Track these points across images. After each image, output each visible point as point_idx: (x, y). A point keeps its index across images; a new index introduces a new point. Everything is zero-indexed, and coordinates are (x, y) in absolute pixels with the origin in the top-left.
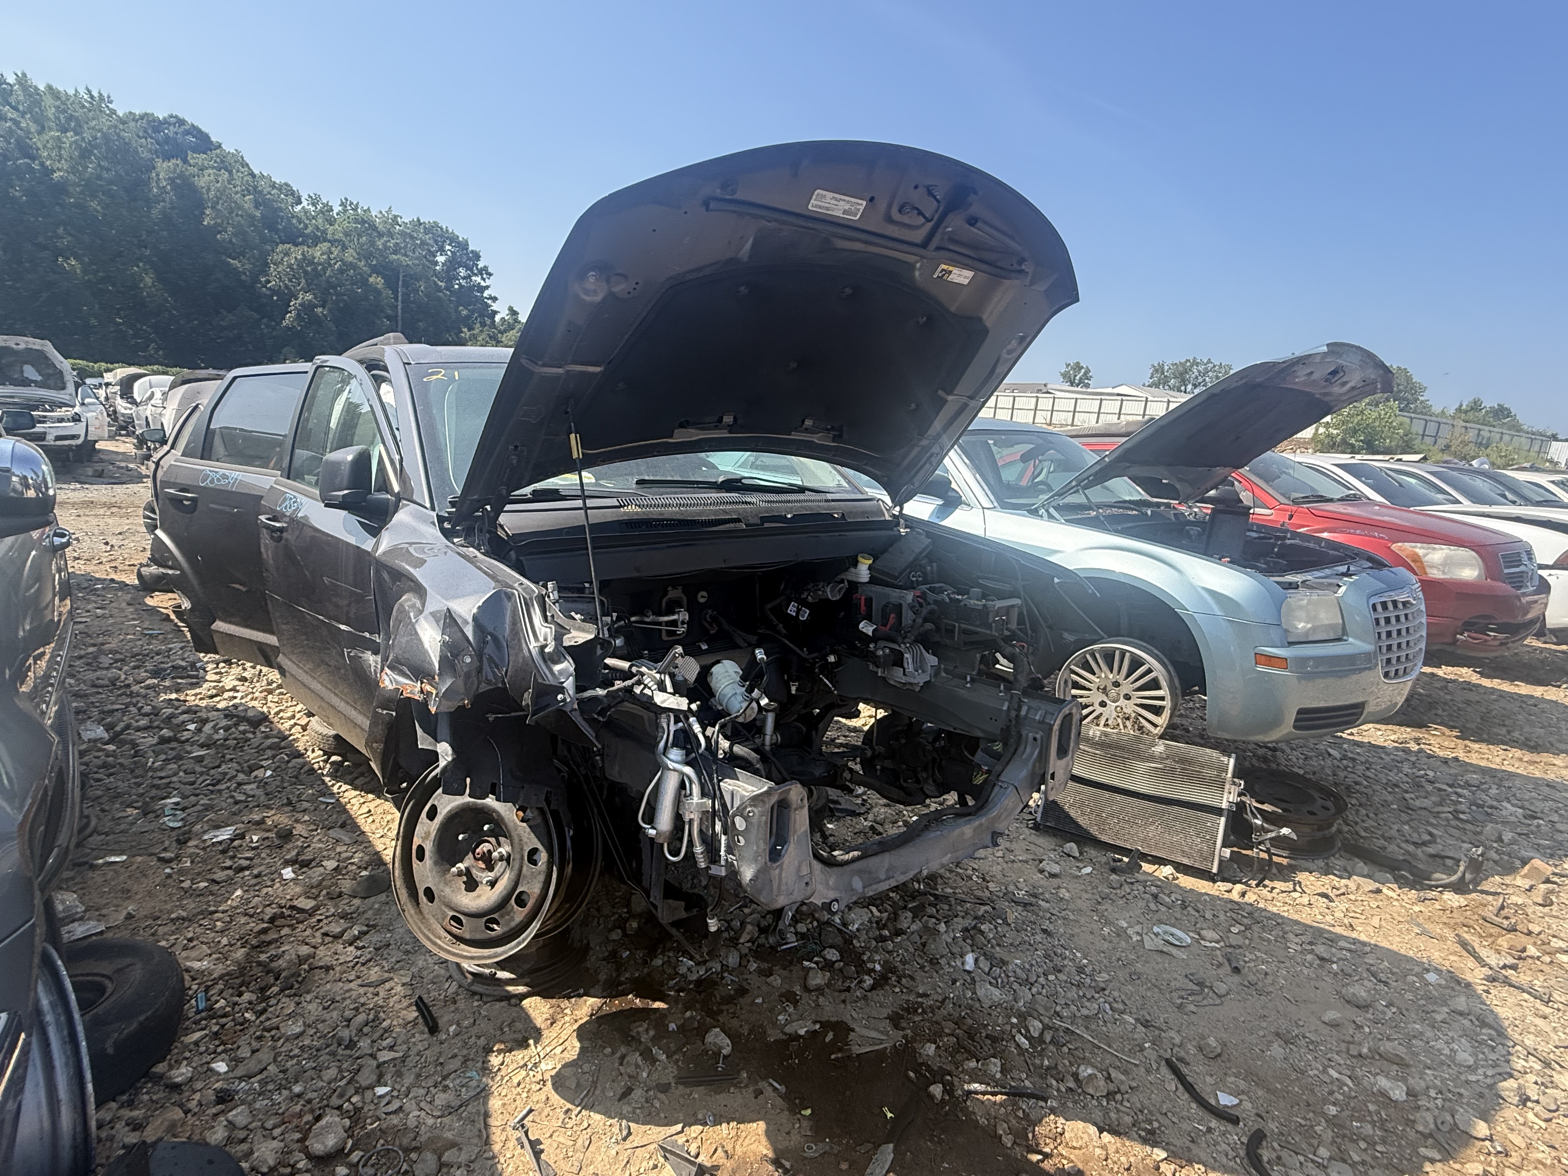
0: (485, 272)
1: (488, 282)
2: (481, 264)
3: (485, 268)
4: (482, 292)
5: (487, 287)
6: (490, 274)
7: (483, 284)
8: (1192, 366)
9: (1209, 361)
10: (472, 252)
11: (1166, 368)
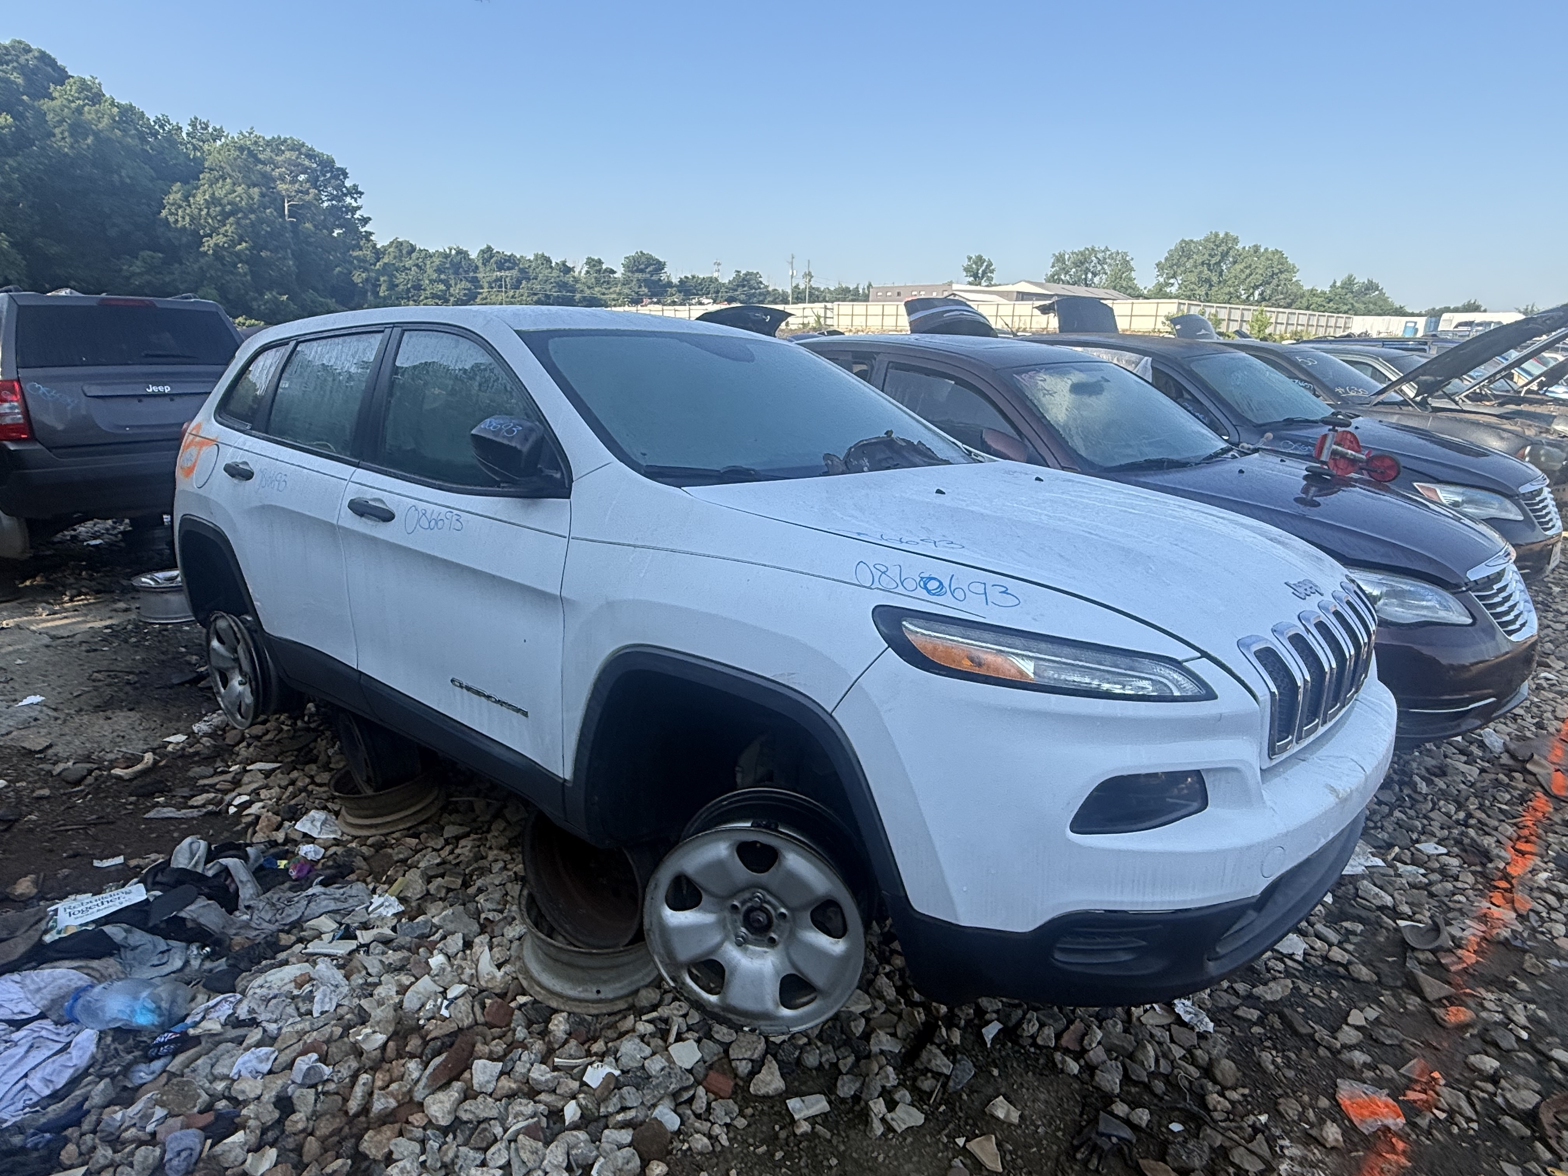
0: (355, 192)
1: (360, 202)
2: (348, 183)
3: (355, 187)
4: (353, 214)
5: (359, 208)
6: (361, 193)
7: (354, 204)
8: (1090, 255)
9: (1107, 249)
10: (339, 169)
11: (1067, 257)
